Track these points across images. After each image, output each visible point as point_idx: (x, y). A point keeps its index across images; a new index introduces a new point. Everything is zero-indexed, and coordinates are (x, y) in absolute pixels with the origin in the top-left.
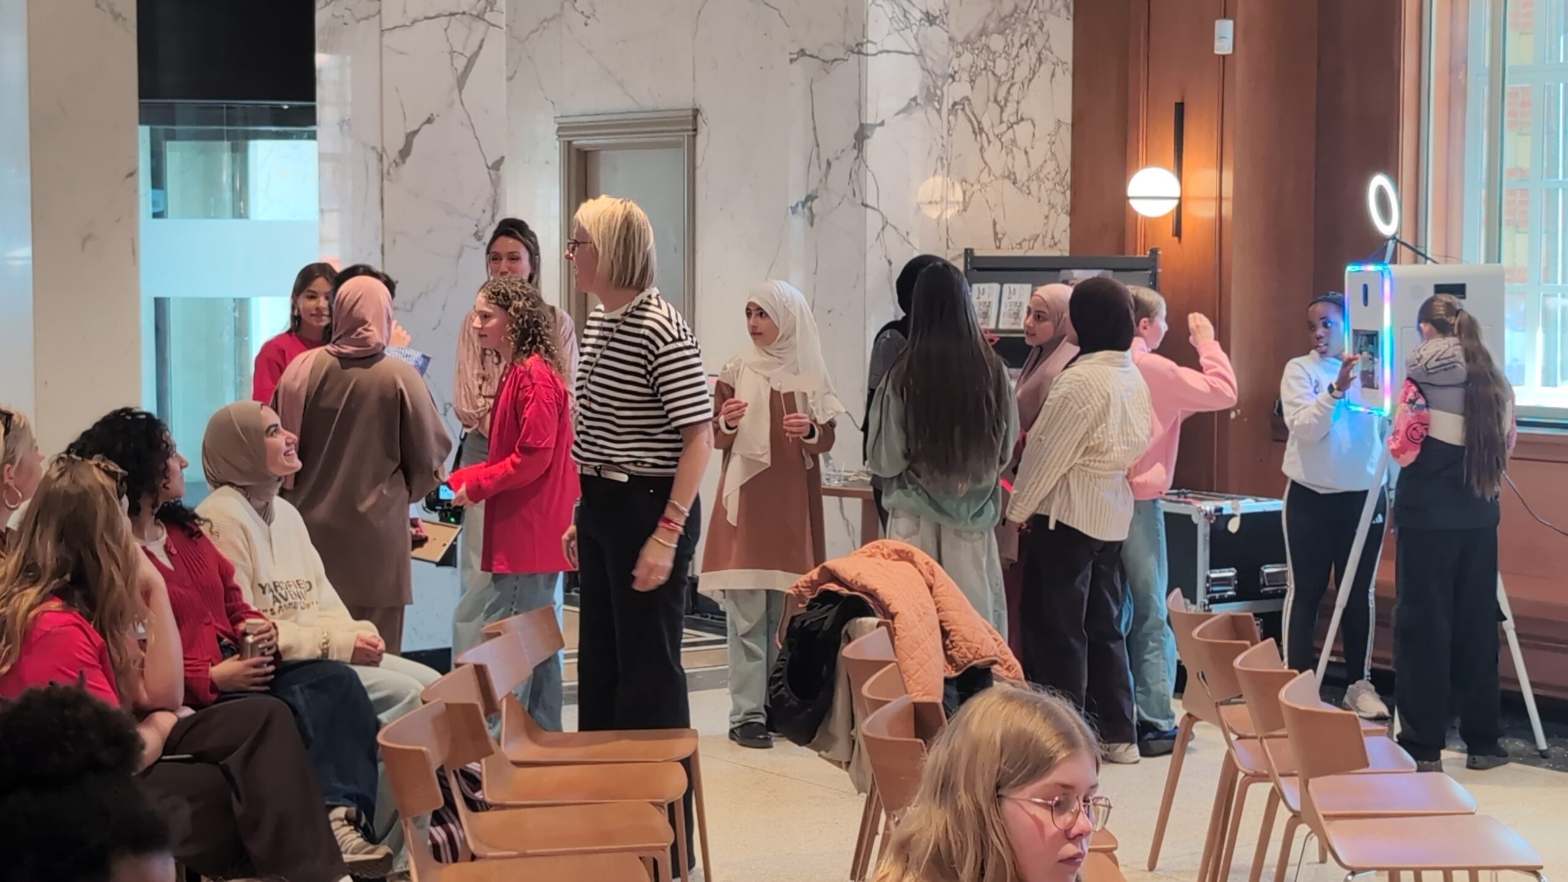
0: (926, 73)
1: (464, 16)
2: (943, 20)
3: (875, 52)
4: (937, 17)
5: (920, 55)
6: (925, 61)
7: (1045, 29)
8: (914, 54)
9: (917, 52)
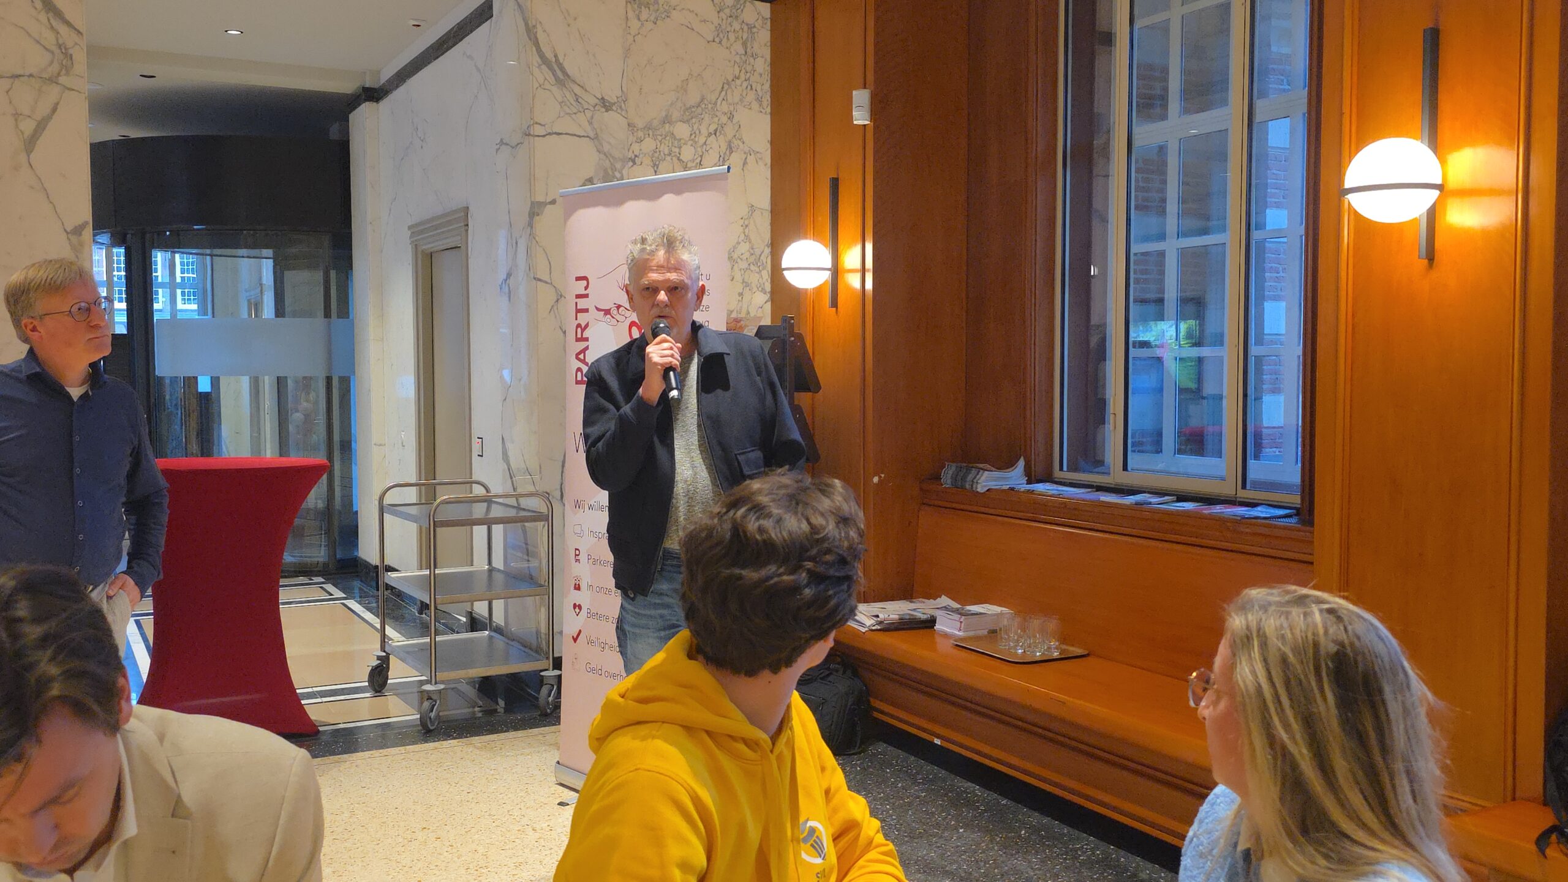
0: (602, 156)
1: (33, 80)
2: (621, 107)
3: (544, 133)
4: (614, 104)
5: (595, 138)
6: (601, 144)
7: (735, 121)
8: (588, 137)
9: (592, 135)
